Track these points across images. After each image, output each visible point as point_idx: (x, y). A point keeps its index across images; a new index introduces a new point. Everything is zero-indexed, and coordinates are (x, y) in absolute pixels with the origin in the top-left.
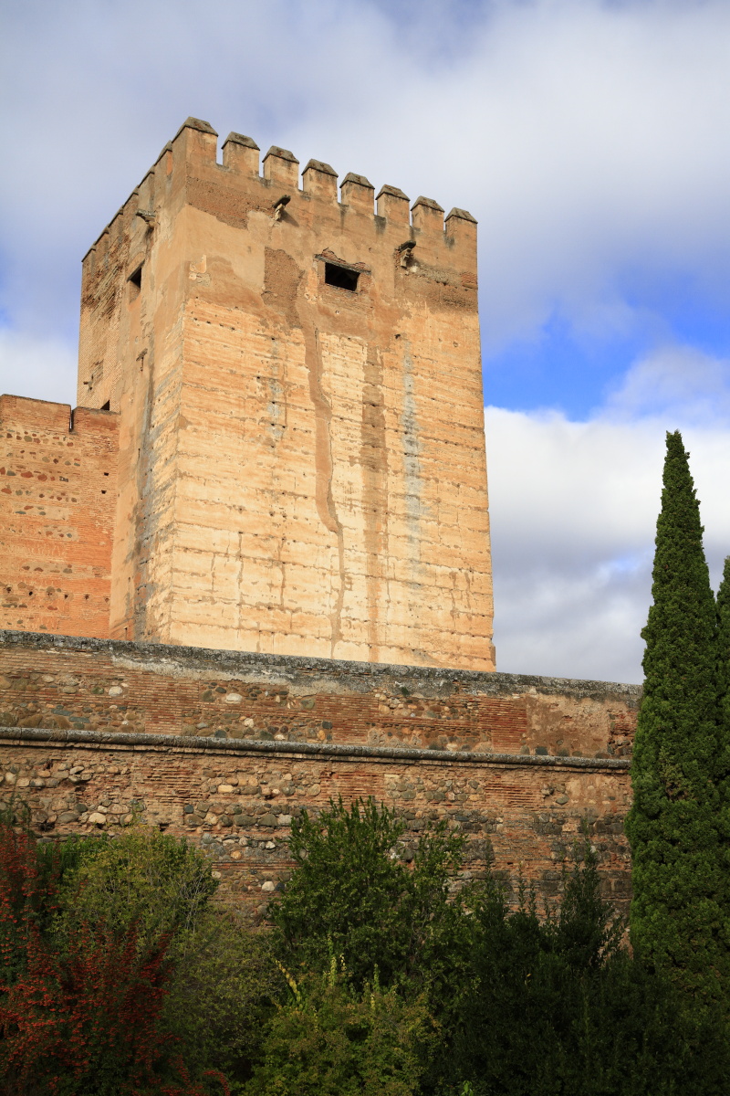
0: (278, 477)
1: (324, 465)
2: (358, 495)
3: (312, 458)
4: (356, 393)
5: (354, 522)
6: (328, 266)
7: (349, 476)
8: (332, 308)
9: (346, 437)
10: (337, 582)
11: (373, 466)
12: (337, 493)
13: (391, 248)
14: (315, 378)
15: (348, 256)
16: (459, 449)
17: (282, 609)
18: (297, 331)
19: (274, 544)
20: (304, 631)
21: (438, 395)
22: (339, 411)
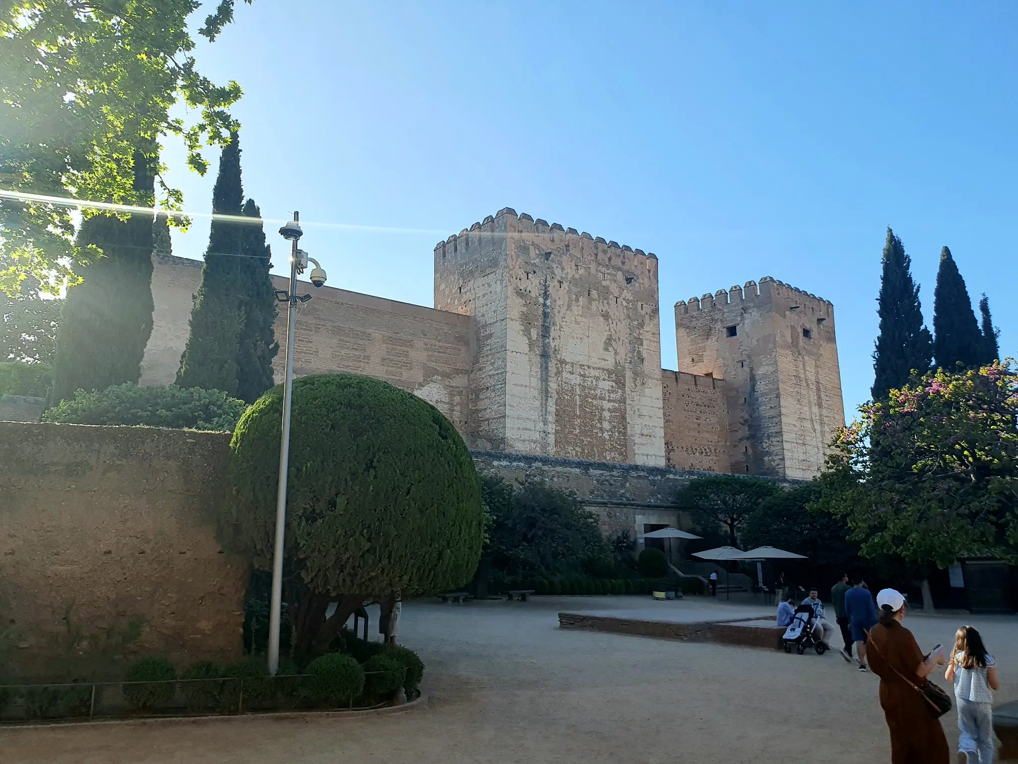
0: (801, 413)
1: (810, 408)
2: (818, 418)
3: (807, 404)
4: (813, 378)
5: (817, 427)
6: (804, 329)
7: (815, 409)
8: (806, 346)
9: (814, 397)
10: (816, 449)
11: (820, 406)
12: (813, 416)
13: (816, 322)
14: (805, 374)
15: (808, 327)
16: (837, 397)
17: (807, 461)
18: (800, 356)
19: (803, 437)
20: (812, 469)
21: (831, 376)
22: (811, 386)
